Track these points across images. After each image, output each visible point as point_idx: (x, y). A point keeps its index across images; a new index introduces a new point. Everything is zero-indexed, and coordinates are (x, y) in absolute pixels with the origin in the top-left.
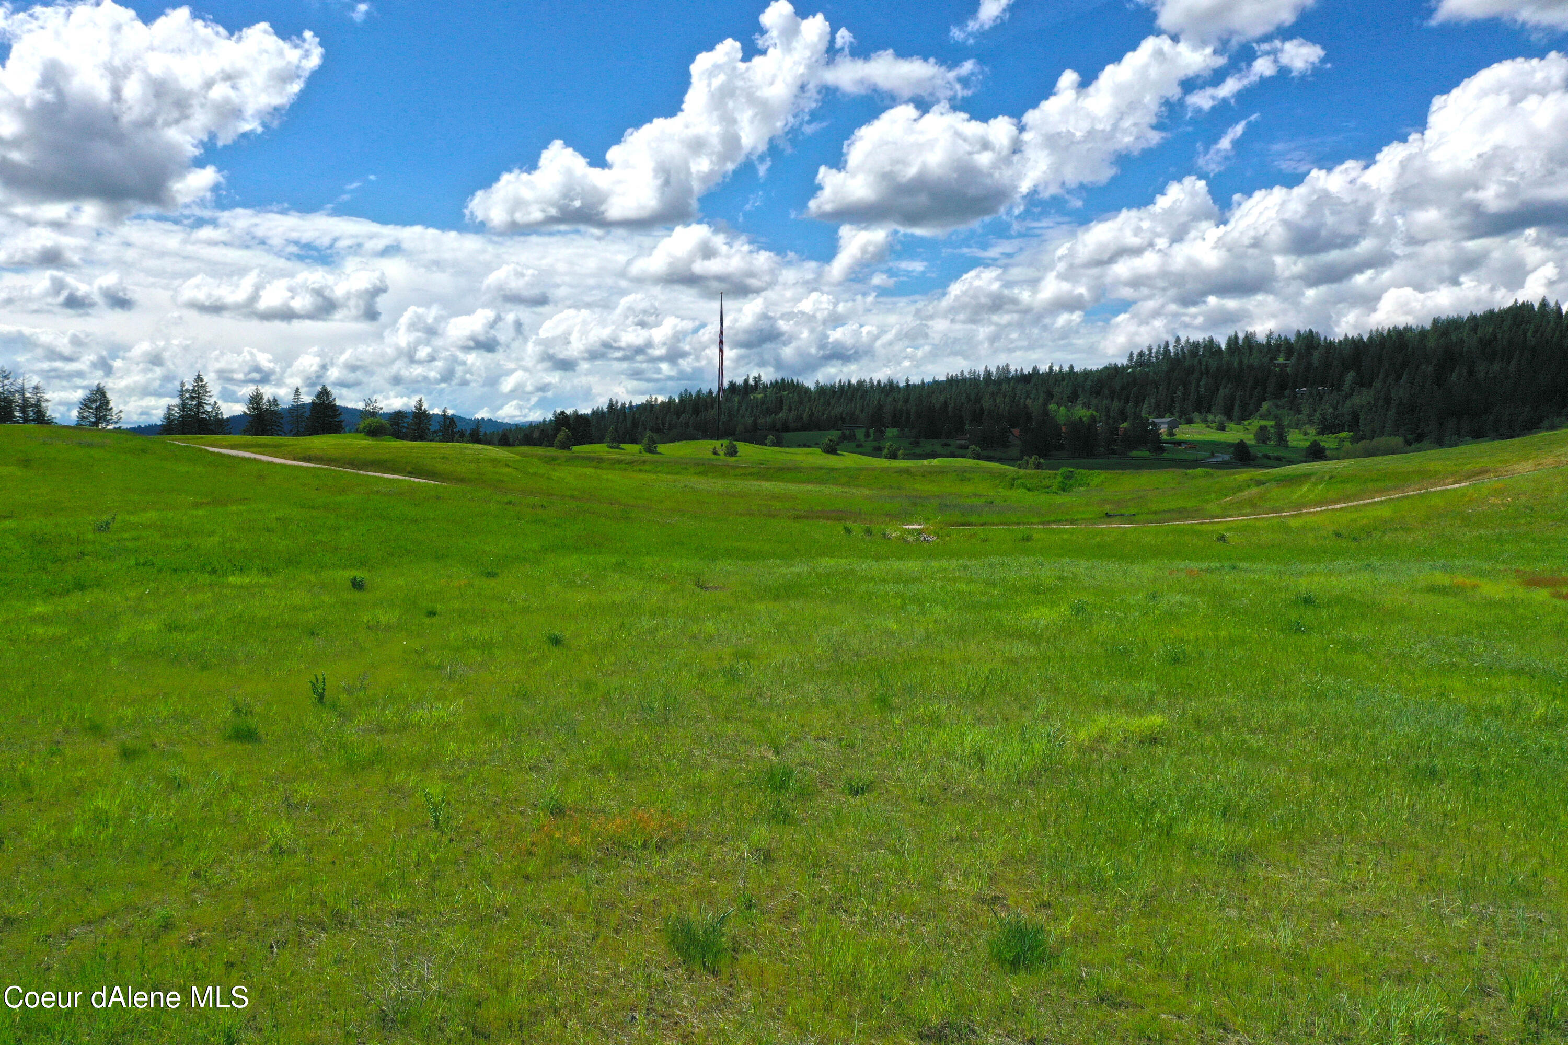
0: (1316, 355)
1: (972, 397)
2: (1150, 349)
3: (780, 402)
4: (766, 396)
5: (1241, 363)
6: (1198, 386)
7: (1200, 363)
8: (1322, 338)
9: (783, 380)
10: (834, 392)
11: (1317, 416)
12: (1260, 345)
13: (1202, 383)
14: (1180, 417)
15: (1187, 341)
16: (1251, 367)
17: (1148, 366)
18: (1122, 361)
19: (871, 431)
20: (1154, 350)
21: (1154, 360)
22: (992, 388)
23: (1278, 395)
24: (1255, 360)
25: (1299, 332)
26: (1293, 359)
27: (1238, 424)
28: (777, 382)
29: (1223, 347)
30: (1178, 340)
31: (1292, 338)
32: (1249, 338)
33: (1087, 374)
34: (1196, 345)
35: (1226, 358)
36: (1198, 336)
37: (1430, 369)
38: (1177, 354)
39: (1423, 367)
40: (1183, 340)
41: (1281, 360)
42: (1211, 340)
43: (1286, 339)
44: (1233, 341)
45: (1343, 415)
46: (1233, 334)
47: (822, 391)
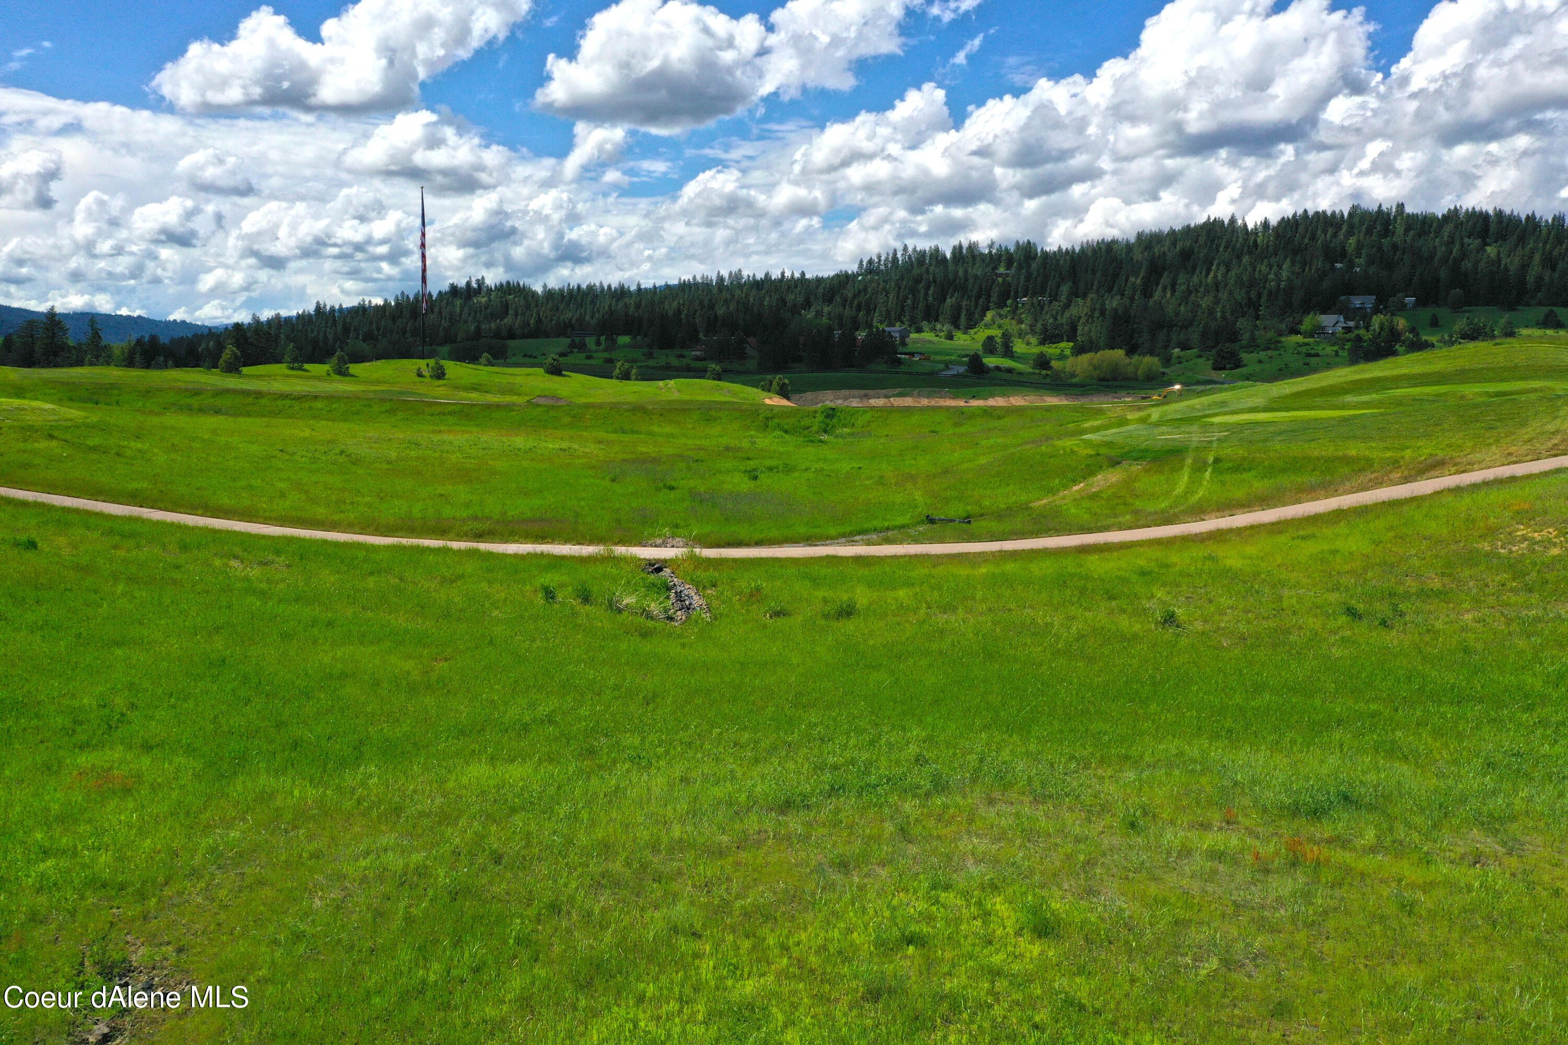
0: (1034, 265)
1: (706, 302)
2: (879, 257)
3: (506, 307)
4: (490, 300)
5: (966, 272)
6: (926, 294)
7: (928, 272)
8: (1039, 250)
9: (508, 282)
10: (563, 296)
11: (1039, 326)
12: (981, 254)
13: (930, 292)
14: (910, 326)
15: (915, 250)
16: (976, 277)
17: (878, 274)
18: (853, 268)
19: (603, 338)
20: (883, 258)
21: (882, 267)
22: (725, 294)
23: (1001, 304)
24: (978, 270)
25: (1018, 242)
26: (1013, 271)
27: (965, 333)
28: (501, 285)
29: (948, 255)
30: (905, 248)
31: (1012, 249)
32: (972, 247)
33: (819, 281)
34: (922, 254)
35: (951, 267)
36: (925, 245)
37: (1139, 281)
38: (905, 262)
39: (1132, 279)
40: (910, 249)
41: (1002, 270)
42: (937, 249)
43: (1006, 248)
44: (957, 250)
45: (1062, 325)
46: (957, 243)
47: (550, 295)
